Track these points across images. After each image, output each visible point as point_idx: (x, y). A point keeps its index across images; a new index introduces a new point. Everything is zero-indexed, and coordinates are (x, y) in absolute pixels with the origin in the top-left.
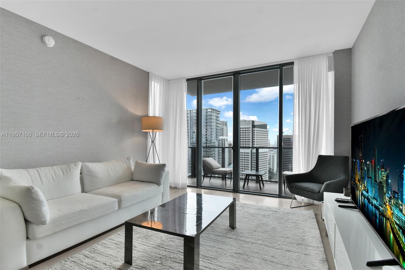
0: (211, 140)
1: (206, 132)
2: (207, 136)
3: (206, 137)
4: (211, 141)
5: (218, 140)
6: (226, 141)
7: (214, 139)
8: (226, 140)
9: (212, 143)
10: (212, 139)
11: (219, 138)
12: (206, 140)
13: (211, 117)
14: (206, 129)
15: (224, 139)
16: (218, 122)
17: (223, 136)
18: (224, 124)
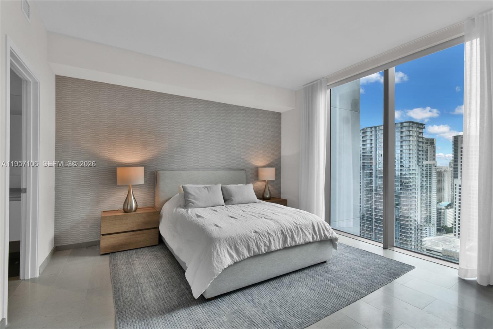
0: (409, 166)
1: (401, 155)
2: (402, 160)
3: (401, 162)
4: (409, 168)
5: (421, 166)
6: (433, 168)
7: (414, 165)
8: (432, 165)
9: (412, 170)
10: (411, 164)
11: (423, 163)
12: (402, 166)
13: (409, 133)
14: (401, 151)
15: (429, 164)
16: (421, 140)
17: (427, 159)
18: (429, 143)
